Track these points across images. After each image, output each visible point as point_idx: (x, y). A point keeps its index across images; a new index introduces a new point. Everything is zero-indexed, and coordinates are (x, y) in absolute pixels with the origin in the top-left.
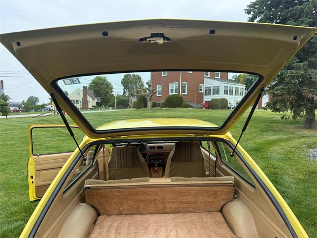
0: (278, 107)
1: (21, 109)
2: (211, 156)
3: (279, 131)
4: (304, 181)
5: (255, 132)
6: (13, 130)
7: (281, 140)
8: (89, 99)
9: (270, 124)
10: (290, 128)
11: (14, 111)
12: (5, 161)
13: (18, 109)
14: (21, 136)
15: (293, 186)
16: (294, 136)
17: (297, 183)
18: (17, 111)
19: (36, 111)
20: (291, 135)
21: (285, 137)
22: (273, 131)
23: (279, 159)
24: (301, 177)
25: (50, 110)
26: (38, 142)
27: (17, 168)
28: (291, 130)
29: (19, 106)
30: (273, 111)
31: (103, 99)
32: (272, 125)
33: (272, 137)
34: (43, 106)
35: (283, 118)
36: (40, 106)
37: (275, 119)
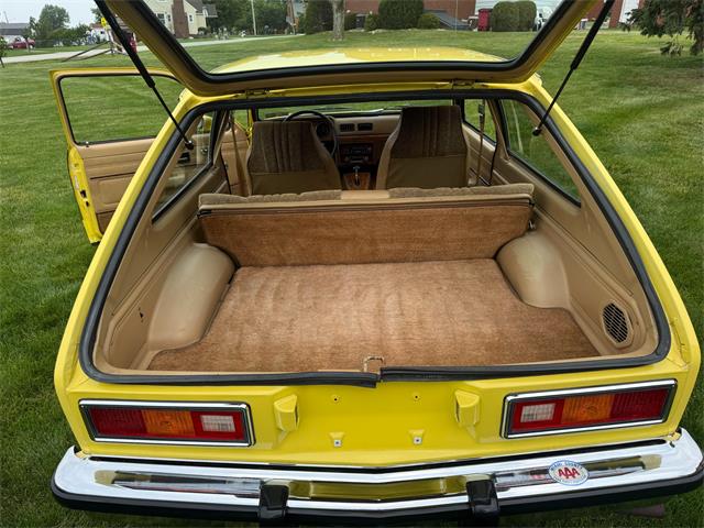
0: (659, 21)
1: (30, 41)
2: (485, 143)
3: (650, 85)
4: (687, 198)
5: (593, 89)
6: (22, 91)
7: (650, 107)
8: (189, 10)
9: (631, 68)
10: (679, 76)
11: (15, 47)
12: (20, 162)
13: (23, 40)
14: (44, 106)
15: (660, 209)
16: (685, 96)
17: (670, 203)
18: (23, 46)
19: (68, 44)
20: (677, 95)
21: (663, 98)
22: (636, 84)
23: (639, 150)
24: (682, 189)
25: (99, 42)
26: (85, 118)
27: (50, 176)
28: (680, 81)
29: (25, 32)
30: (644, 33)
31: (224, 9)
32: (637, 70)
33: (632, 100)
34: (81, 32)
35: (666, 50)
36: (72, 31)
37: (646, 54)
